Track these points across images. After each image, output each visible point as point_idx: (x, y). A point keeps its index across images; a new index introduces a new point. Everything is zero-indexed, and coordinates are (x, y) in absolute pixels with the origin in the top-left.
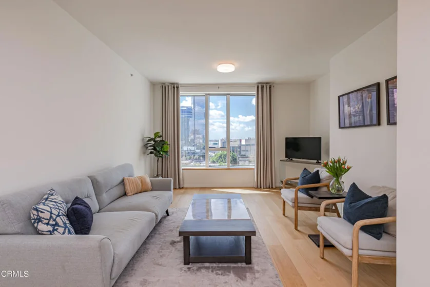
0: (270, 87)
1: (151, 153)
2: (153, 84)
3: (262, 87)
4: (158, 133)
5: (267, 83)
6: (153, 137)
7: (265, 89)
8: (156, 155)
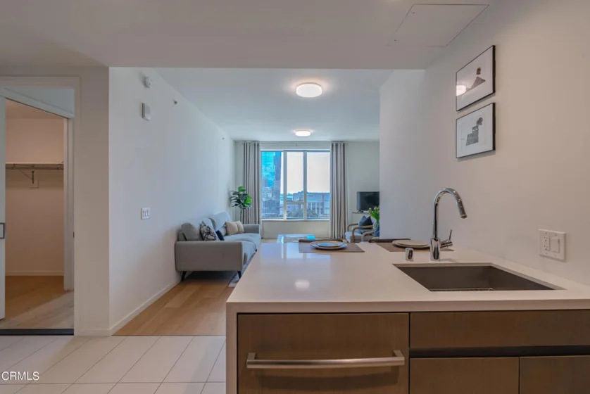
0: (344, 146)
1: (236, 205)
2: (236, 142)
3: (337, 145)
4: (241, 187)
5: (341, 141)
6: (237, 191)
7: (339, 148)
8: (240, 207)
